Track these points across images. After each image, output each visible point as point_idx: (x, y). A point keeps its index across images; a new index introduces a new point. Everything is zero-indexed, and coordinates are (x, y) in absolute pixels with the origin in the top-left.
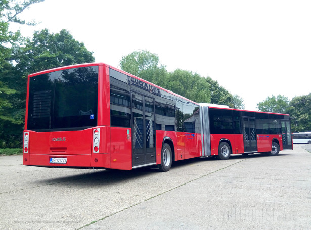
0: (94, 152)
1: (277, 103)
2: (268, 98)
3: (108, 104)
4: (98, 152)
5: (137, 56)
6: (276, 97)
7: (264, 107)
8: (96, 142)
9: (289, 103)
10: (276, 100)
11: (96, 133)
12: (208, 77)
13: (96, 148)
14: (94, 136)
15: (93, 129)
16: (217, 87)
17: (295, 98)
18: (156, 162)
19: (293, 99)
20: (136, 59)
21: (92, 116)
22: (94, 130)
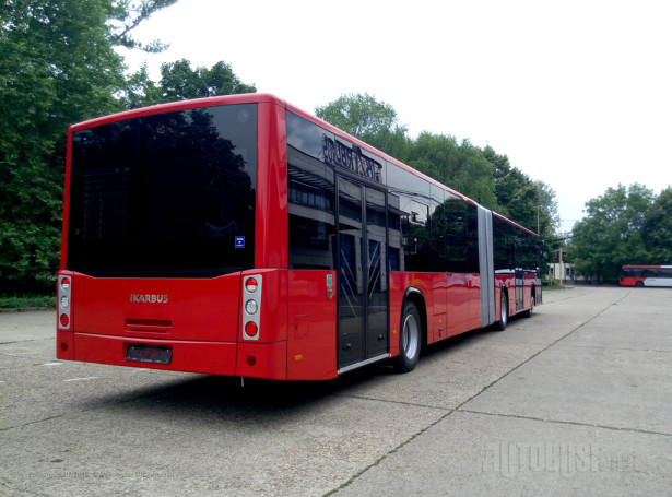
0: (246, 337)
1: (629, 203)
2: (610, 190)
3: (283, 202)
4: (256, 337)
5: (348, 107)
6: (627, 189)
7: (601, 210)
8: (252, 312)
9: (653, 202)
10: (627, 195)
11: (251, 288)
12: (488, 149)
13: (251, 328)
14: (246, 295)
15: (242, 276)
16: (506, 170)
17: (667, 191)
18: (388, 351)
19: (663, 192)
20: (345, 113)
21: (240, 239)
22: (245, 279)
